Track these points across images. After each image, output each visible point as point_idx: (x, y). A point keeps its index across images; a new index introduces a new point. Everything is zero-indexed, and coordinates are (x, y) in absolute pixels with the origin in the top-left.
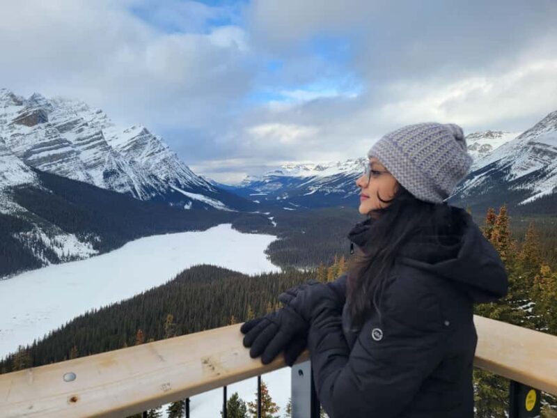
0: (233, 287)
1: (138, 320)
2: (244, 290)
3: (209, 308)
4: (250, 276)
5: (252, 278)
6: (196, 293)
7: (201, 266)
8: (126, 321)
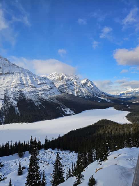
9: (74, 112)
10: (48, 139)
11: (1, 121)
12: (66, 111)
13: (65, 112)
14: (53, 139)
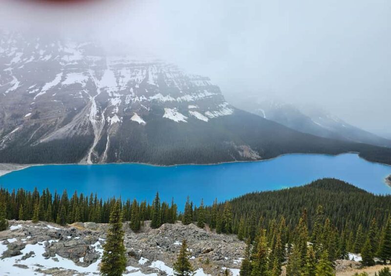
0: (359, 200)
1: (284, 205)
2: (369, 204)
3: (337, 210)
4: (375, 195)
5: (377, 197)
6: (327, 198)
7: (331, 179)
8: (276, 203)
9: (260, 155)
10: (191, 204)
11: (116, 155)
12: (242, 151)
13: (239, 152)
14: (202, 204)
